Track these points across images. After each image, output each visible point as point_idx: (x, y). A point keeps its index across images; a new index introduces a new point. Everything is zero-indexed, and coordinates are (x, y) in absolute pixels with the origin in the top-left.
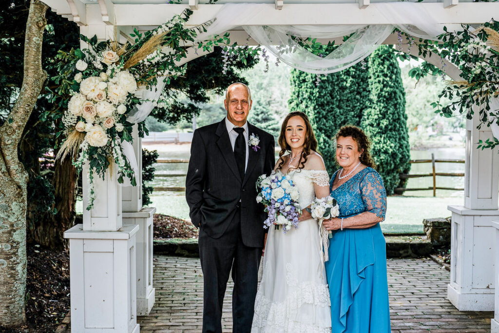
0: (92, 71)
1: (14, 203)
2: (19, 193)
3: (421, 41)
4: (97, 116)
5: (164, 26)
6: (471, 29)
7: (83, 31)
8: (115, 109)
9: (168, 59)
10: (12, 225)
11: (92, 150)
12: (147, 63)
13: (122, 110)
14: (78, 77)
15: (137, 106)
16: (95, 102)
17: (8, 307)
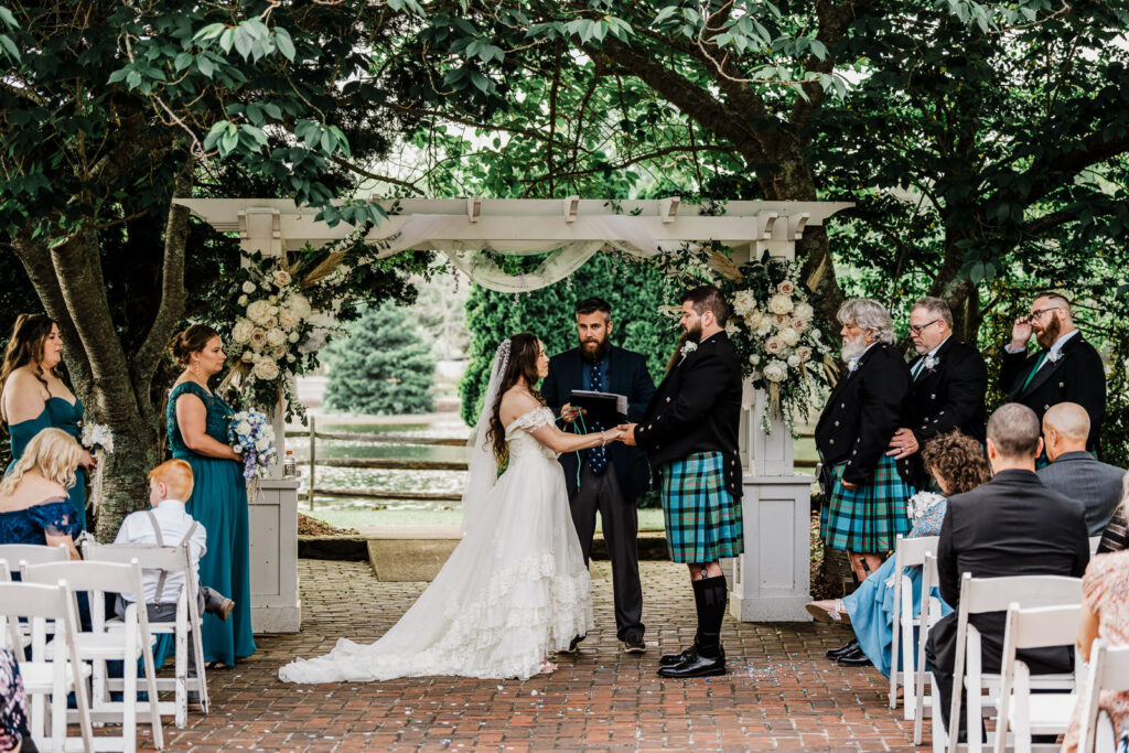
0: (260, 294)
1: (149, 451)
3: (641, 258)
4: (267, 345)
6: (692, 247)
7: (245, 246)
8: (287, 337)
11: (260, 384)
12: (324, 285)
13: (294, 337)
14: (242, 300)
15: (309, 333)
16: (266, 330)
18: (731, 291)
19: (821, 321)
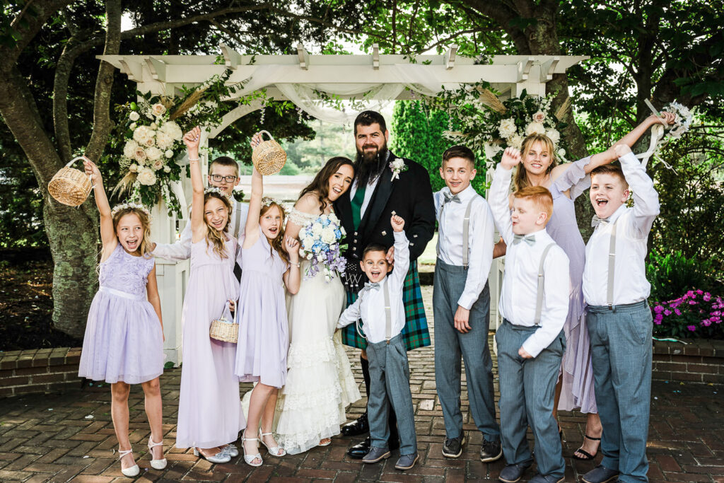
0: (145, 121)
1: (85, 233)
2: (89, 225)
3: (431, 97)
5: (205, 84)
6: (468, 88)
7: (139, 88)
8: (163, 153)
9: (211, 112)
10: (83, 252)
11: (144, 189)
12: (189, 115)
13: (170, 154)
14: (132, 126)
16: (145, 148)
17: (79, 321)
18: (497, 120)
19: (565, 143)
